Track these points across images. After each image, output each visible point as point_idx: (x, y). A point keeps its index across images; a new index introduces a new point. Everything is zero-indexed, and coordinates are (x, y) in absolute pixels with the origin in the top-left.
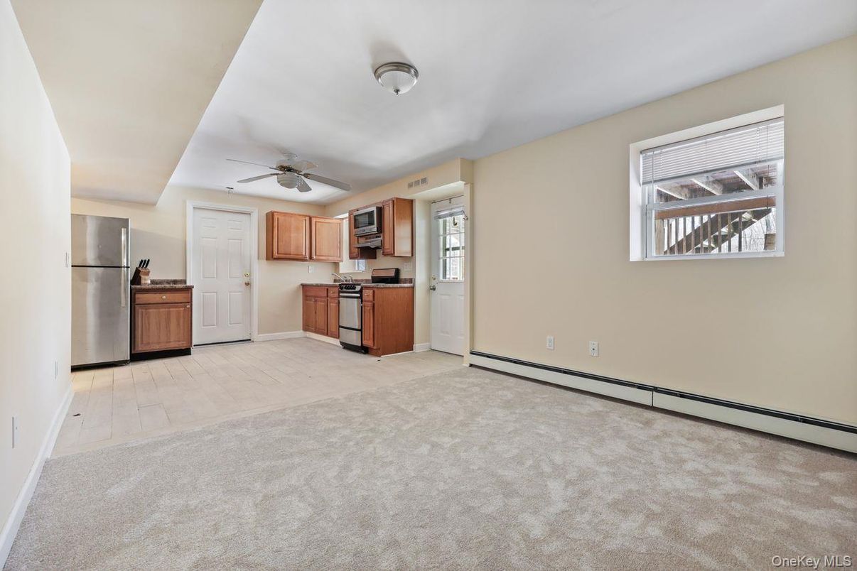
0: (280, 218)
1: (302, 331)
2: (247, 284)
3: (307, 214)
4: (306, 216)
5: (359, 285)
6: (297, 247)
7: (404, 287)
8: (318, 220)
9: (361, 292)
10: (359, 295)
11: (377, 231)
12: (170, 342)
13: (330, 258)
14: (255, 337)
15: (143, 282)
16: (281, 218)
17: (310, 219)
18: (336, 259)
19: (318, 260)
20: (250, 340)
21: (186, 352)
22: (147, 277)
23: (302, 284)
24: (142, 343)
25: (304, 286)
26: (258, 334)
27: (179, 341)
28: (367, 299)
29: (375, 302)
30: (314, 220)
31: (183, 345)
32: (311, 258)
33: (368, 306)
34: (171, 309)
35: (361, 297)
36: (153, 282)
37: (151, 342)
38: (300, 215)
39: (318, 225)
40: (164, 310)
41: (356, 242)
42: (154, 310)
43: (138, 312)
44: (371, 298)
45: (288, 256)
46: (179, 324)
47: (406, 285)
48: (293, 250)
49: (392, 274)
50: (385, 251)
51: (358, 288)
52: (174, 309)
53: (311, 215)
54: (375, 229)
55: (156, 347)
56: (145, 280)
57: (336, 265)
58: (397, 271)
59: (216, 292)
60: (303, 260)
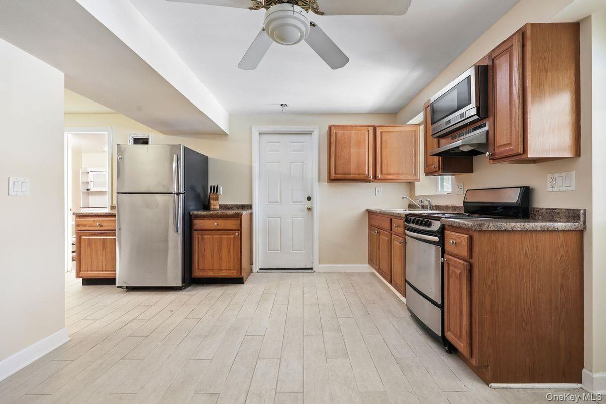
0: (337, 132)
1: (367, 265)
2: (309, 209)
3: (372, 124)
4: (370, 126)
5: (438, 219)
6: (359, 166)
7: (555, 231)
8: (385, 129)
9: (441, 232)
10: (436, 239)
11: (478, 113)
12: (222, 270)
13: (402, 177)
14: (317, 267)
15: (212, 207)
16: (340, 132)
17: (375, 128)
18: (410, 178)
19: (384, 180)
20: (311, 269)
21: (239, 281)
22: (216, 202)
23: (367, 210)
24: (199, 269)
25: (370, 212)
26: (319, 264)
27: (230, 270)
28: (455, 251)
29: (475, 260)
30: (379, 131)
31: (233, 274)
32: (375, 177)
33: (458, 267)
34: (223, 236)
35: (441, 243)
36: (221, 206)
37: (206, 268)
38: (362, 126)
39: (385, 136)
40: (216, 236)
41: (436, 145)
42: (208, 236)
43: (196, 237)
44: (464, 252)
45: (348, 177)
46: (229, 252)
47: (560, 225)
48: (353, 169)
49: (513, 197)
50: (497, 151)
51: (436, 226)
52: (226, 236)
53: (376, 123)
54: (474, 111)
55: (210, 274)
56: (214, 205)
57: (411, 185)
58: (527, 193)
59: (280, 217)
60: (366, 180)
